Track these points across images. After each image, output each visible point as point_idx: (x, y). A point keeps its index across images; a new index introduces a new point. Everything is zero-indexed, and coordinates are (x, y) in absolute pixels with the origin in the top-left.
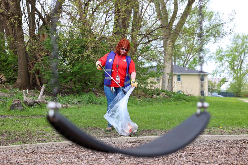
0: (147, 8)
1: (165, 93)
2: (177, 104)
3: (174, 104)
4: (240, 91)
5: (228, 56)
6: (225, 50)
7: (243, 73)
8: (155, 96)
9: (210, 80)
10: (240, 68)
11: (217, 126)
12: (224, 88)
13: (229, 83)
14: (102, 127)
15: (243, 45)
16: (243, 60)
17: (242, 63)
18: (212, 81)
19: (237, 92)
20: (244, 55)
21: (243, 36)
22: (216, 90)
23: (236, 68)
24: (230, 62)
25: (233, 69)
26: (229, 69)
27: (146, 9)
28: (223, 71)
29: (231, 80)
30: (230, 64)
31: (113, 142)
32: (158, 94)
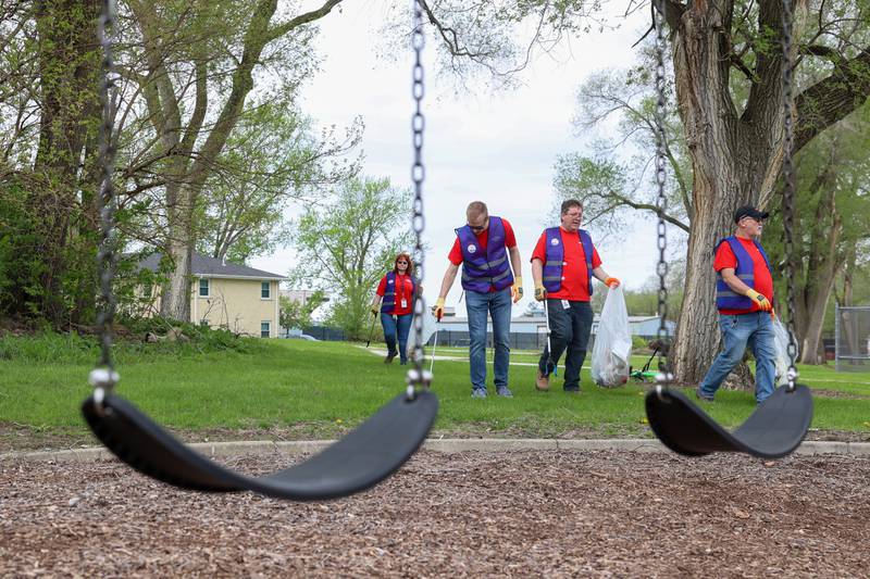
0: (134, 99)
1: (180, 329)
2: (214, 360)
3: (207, 358)
4: (359, 326)
5: (331, 234)
6: (322, 217)
7: (366, 280)
8: (153, 336)
9: (285, 295)
10: (361, 267)
11: (328, 418)
12: (319, 316)
13: (331, 302)
14: (24, 421)
15: (366, 206)
16: (367, 246)
17: (364, 254)
18: (288, 299)
19: (352, 330)
20: (370, 235)
21: (368, 186)
22: (298, 321)
23: (349, 266)
24: (335, 249)
25: (342, 267)
26: (332, 269)
27: (132, 102)
28: (319, 272)
29: (335, 297)
30: (334, 254)
31: (59, 460)
32: (163, 332)
